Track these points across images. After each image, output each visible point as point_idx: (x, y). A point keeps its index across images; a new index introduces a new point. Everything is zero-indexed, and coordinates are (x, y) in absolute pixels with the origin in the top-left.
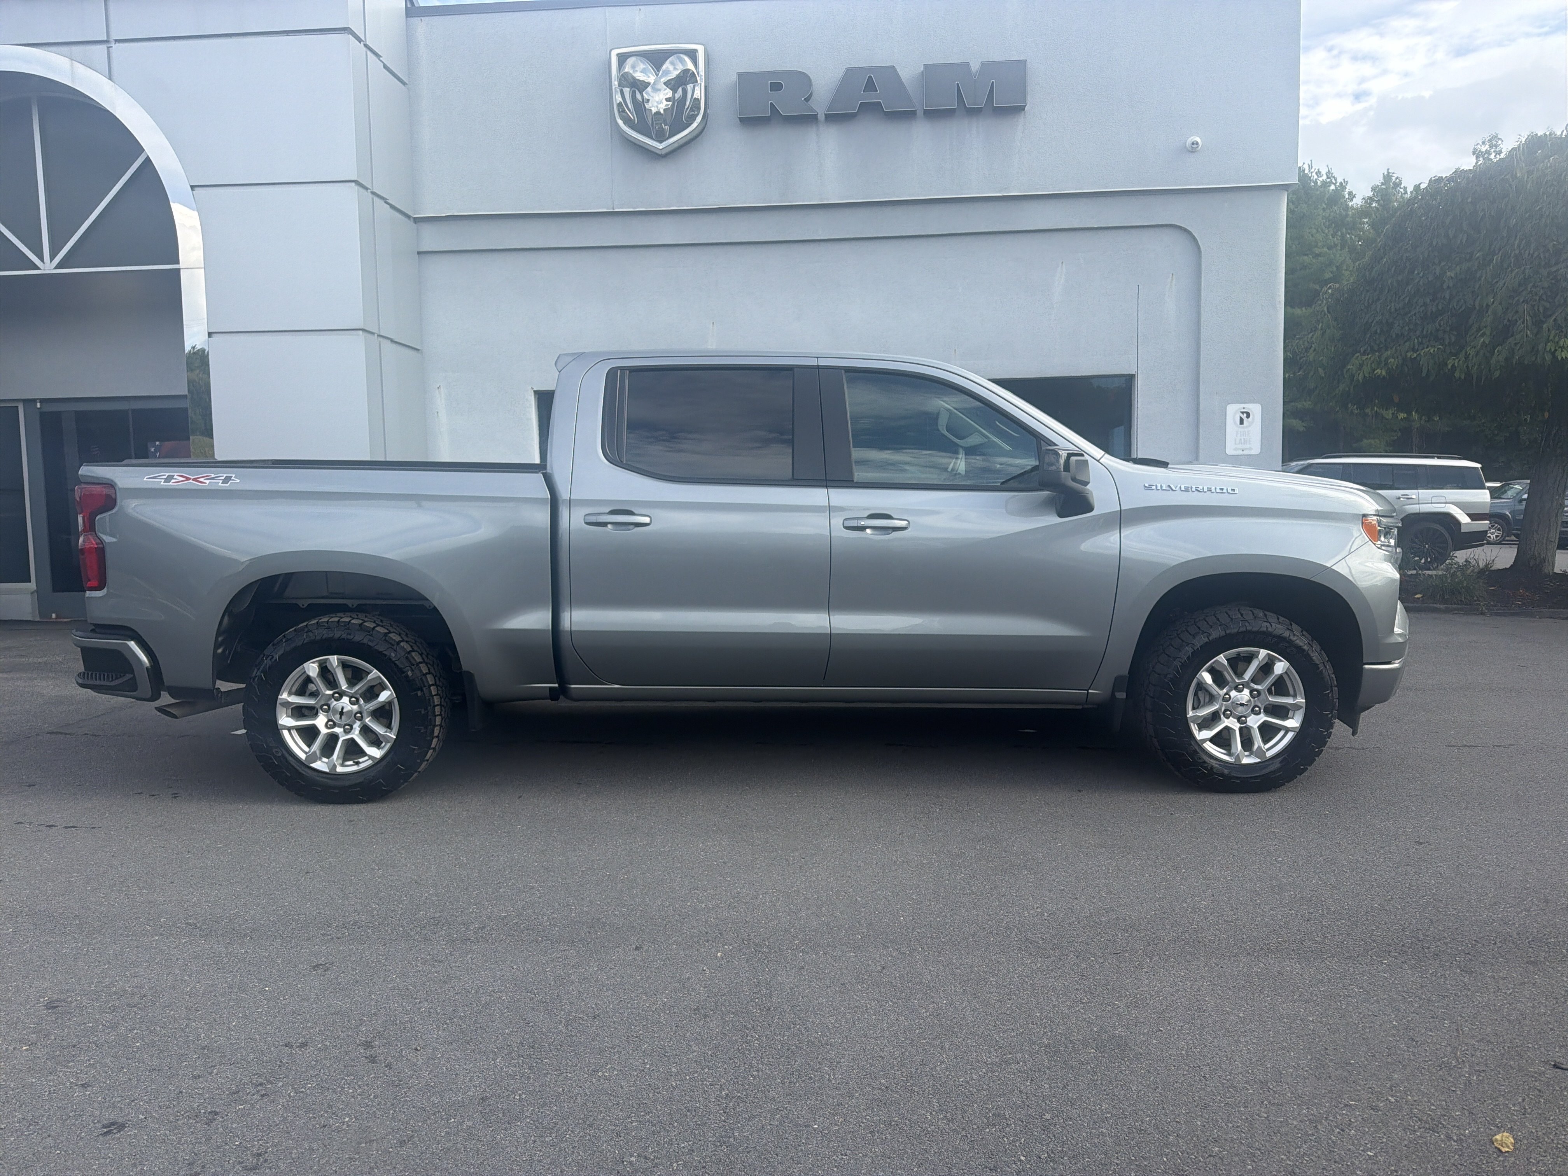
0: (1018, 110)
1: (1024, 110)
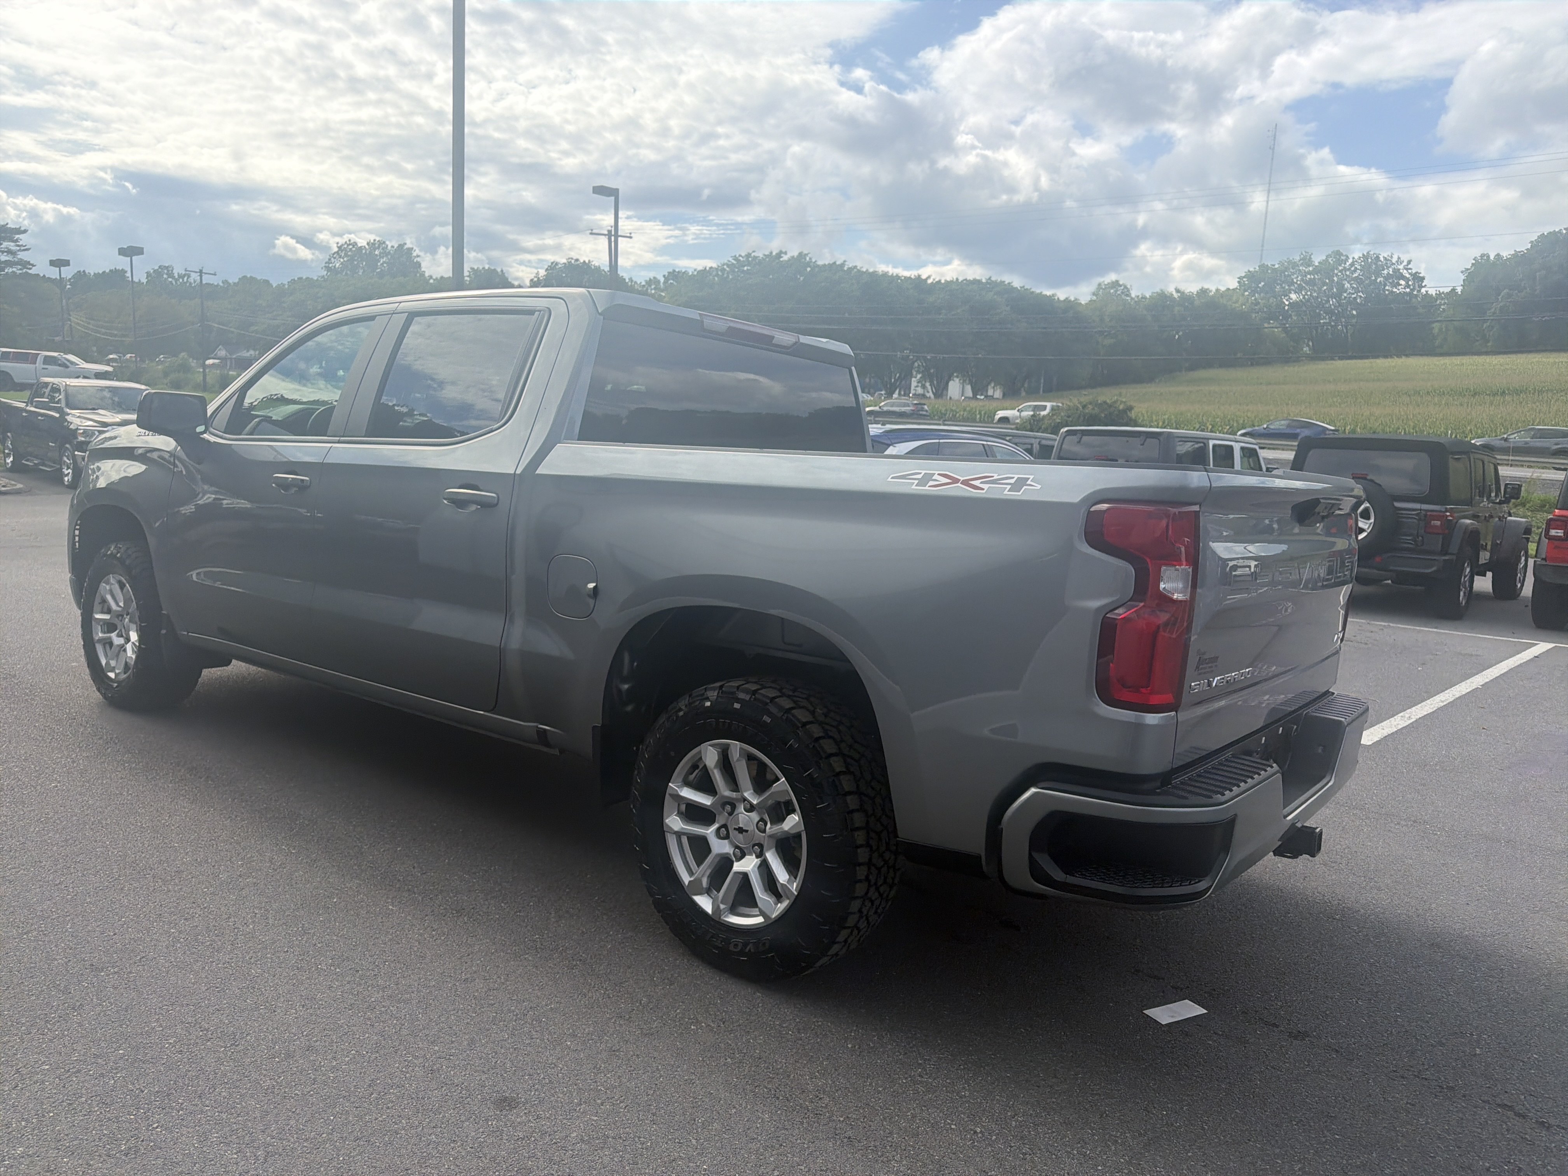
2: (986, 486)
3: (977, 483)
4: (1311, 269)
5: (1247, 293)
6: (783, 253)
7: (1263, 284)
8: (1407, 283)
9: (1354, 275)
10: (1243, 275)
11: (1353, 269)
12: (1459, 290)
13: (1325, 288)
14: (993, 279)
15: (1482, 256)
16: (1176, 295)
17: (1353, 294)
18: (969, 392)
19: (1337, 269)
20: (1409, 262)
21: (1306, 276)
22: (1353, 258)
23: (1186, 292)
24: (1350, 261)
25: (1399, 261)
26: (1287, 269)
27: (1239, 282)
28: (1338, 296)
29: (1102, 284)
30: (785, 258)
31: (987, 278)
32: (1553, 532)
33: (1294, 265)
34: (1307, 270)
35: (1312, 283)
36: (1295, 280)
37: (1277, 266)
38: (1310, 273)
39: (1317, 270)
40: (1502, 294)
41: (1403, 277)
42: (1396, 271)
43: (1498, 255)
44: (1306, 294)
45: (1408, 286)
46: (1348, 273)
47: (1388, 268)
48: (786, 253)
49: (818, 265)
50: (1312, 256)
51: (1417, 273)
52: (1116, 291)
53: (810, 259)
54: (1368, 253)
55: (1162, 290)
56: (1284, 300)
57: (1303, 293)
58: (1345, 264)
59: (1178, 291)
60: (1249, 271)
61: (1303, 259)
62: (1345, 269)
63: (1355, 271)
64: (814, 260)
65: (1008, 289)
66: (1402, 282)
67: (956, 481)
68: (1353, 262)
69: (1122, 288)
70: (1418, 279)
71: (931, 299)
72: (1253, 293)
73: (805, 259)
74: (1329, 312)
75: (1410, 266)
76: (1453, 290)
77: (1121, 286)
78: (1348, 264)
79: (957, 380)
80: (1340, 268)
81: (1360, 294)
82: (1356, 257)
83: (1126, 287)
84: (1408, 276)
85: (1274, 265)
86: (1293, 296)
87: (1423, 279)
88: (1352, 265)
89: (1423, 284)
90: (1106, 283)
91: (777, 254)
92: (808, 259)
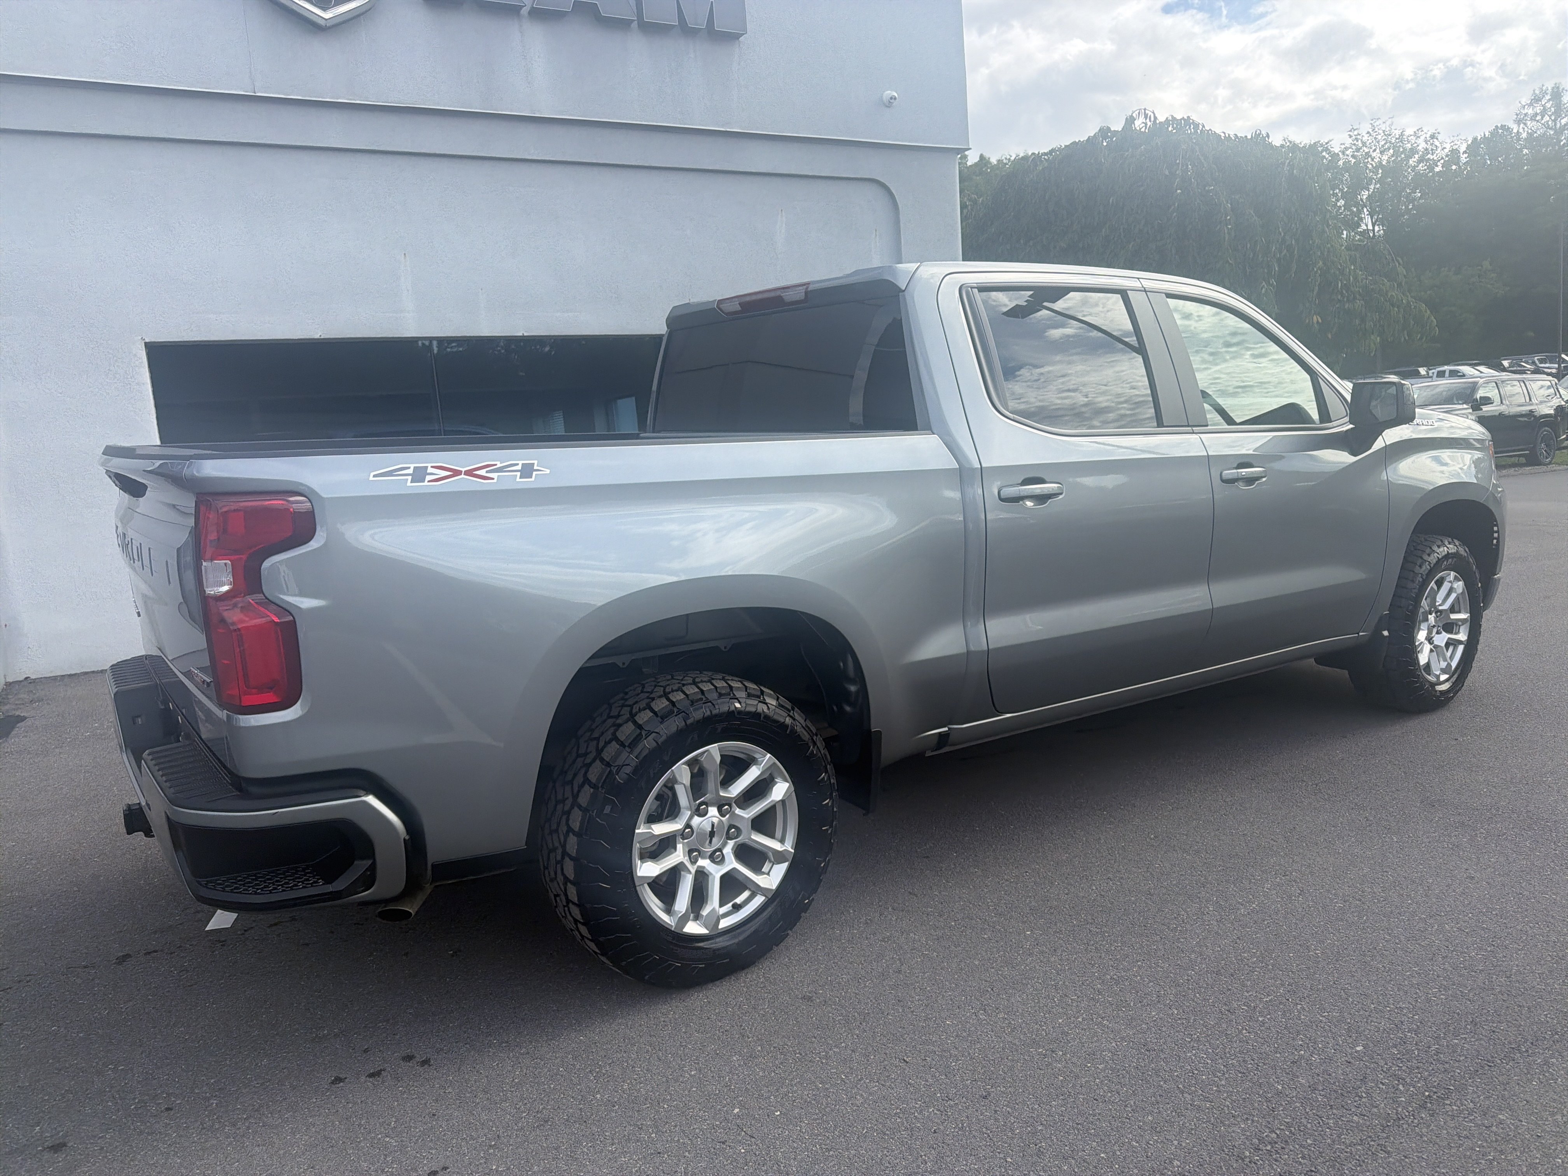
0: (731, 37)
1: (738, 39)
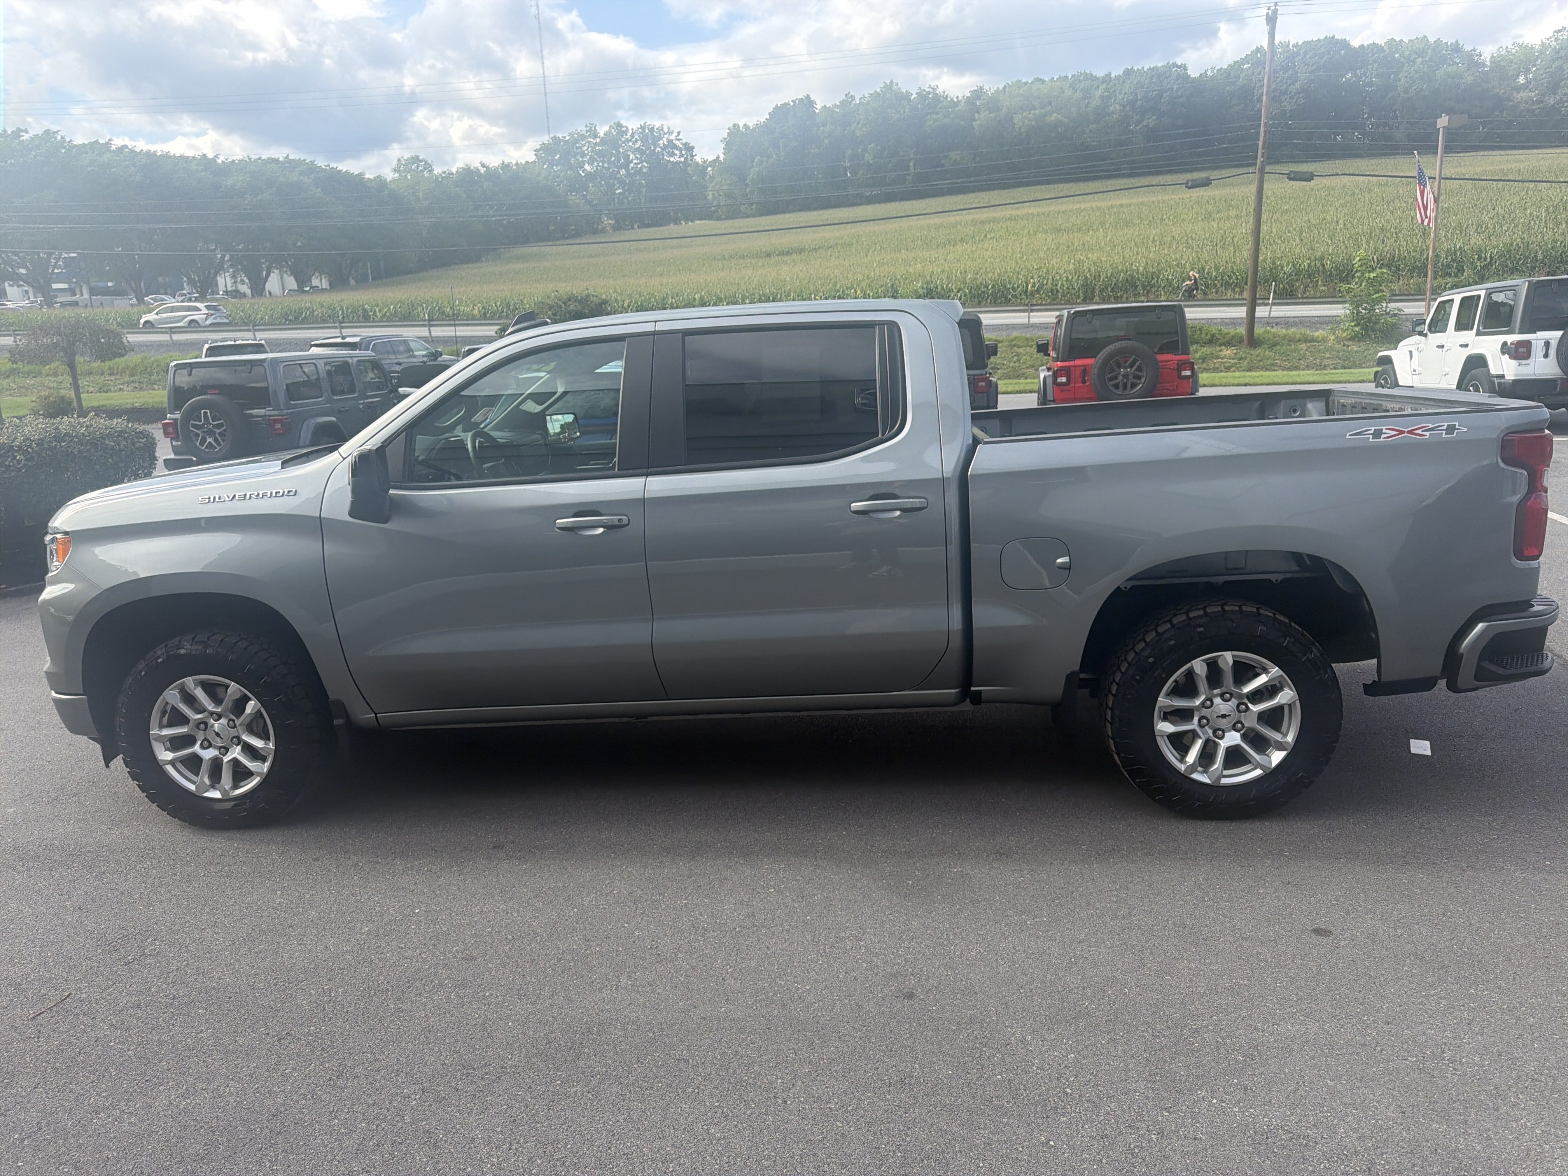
2: (1428, 433)
3: (1419, 432)
4: (598, 140)
5: (545, 166)
6: (23, 131)
7: (558, 156)
8: (681, 152)
9: (637, 146)
10: (538, 147)
11: (634, 140)
12: (722, 157)
13: (613, 158)
14: (290, 157)
15: (734, 125)
16: (483, 170)
17: (639, 164)
18: (291, 283)
19: (621, 140)
20: (679, 133)
21: (595, 148)
22: (632, 129)
23: (491, 166)
24: (630, 132)
25: (670, 132)
26: (577, 141)
27: (536, 155)
28: (626, 166)
29: (402, 160)
30: (26, 137)
31: (285, 156)
32: (1059, 380)
33: (583, 137)
34: (595, 141)
35: (600, 154)
36: (586, 152)
37: (568, 138)
38: (596, 144)
39: (603, 142)
40: (756, 160)
41: (676, 147)
42: (670, 141)
43: (745, 125)
44: (598, 165)
45: (682, 156)
46: (630, 144)
47: (661, 138)
48: (26, 131)
49: (75, 146)
50: (597, 128)
51: (686, 143)
52: (418, 166)
53: (62, 137)
54: (645, 124)
55: (467, 165)
56: (581, 172)
57: (596, 164)
58: (626, 135)
59: (483, 165)
60: (543, 144)
61: (590, 131)
62: (628, 141)
63: (636, 141)
64: (68, 140)
65: (312, 168)
66: (677, 152)
67: (1402, 432)
68: (633, 133)
69: (423, 163)
70: (689, 148)
71: (230, 182)
72: (551, 165)
73: (56, 138)
74: (622, 182)
75: (680, 137)
76: (718, 157)
77: (422, 161)
78: (629, 134)
79: (277, 271)
80: (623, 139)
81: (645, 164)
82: (635, 129)
83: (426, 163)
84: (681, 146)
85: (565, 137)
86: (587, 167)
87: (693, 148)
88: (632, 136)
89: (694, 154)
90: (406, 158)
91: (13, 132)
92: (59, 138)
